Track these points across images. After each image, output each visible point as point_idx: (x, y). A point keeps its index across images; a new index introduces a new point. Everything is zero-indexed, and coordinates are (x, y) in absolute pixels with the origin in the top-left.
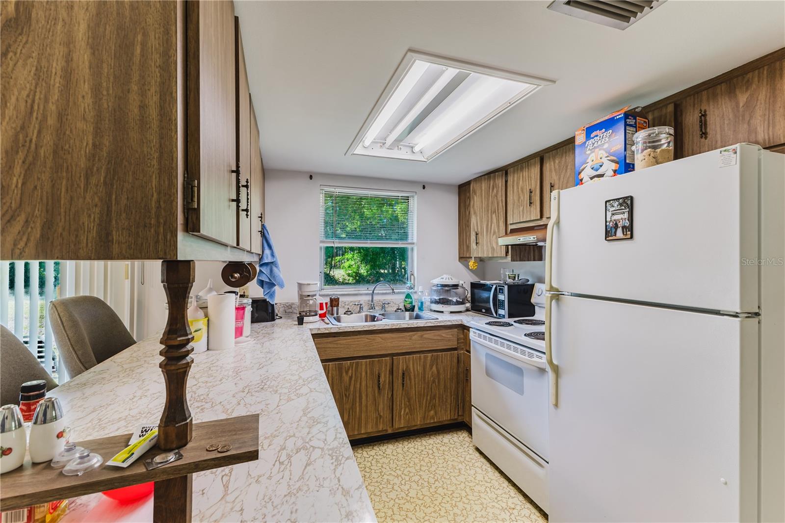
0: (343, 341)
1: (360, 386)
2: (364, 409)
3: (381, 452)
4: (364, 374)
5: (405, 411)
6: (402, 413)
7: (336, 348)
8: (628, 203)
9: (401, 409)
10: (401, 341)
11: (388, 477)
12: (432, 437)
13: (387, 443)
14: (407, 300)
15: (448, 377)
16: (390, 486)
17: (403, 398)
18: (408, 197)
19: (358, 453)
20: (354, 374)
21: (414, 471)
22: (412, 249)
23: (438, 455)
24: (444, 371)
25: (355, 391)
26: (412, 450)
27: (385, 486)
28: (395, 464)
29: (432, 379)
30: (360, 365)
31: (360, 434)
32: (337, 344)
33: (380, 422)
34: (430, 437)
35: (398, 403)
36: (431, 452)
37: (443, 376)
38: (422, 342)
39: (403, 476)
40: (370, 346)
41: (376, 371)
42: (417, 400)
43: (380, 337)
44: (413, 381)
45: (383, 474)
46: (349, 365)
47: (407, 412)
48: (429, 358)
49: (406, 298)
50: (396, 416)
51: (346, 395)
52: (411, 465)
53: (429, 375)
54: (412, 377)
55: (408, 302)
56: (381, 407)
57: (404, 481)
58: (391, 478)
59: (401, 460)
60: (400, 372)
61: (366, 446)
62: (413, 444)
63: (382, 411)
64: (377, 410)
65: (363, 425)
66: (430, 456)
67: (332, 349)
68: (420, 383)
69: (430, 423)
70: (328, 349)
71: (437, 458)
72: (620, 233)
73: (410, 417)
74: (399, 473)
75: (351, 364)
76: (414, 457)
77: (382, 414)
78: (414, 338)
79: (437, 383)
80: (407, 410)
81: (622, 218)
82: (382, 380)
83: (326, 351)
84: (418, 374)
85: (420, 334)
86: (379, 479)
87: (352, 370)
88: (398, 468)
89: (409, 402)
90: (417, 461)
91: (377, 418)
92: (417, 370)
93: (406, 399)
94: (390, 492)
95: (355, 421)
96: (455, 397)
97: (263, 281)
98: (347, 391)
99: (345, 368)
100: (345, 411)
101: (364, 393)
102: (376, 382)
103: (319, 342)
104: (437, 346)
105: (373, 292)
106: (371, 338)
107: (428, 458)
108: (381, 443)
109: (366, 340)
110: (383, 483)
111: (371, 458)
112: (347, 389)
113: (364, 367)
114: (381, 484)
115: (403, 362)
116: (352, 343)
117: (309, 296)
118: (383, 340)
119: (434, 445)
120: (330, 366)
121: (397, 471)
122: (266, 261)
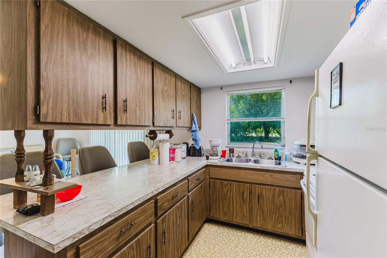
0: (224, 170)
1: (233, 196)
2: (235, 209)
3: (244, 236)
4: (234, 190)
5: (260, 218)
6: (258, 218)
7: (220, 173)
9: (258, 216)
10: (257, 176)
11: (238, 250)
12: (282, 241)
13: (251, 233)
14: (275, 153)
15: (293, 206)
16: (235, 254)
17: (259, 210)
18: (281, 90)
19: (232, 231)
20: (229, 189)
21: (255, 254)
22: (284, 122)
23: (278, 253)
24: (290, 201)
25: (230, 198)
26: (263, 243)
27: (233, 253)
28: (247, 245)
29: (279, 204)
30: (232, 184)
31: (232, 221)
32: (221, 171)
33: (244, 219)
34: (280, 241)
35: (255, 212)
36: (274, 249)
37: (289, 204)
38: (272, 179)
39: (246, 253)
40: (238, 176)
41: (241, 190)
42: (268, 214)
43: (244, 172)
44: (265, 201)
45: (237, 247)
46: (226, 183)
47: (262, 219)
48: (277, 190)
49: (275, 152)
50: (254, 219)
51: (225, 198)
52: (256, 250)
53: (277, 201)
54: (265, 199)
55: (276, 154)
56: (245, 211)
57: (245, 256)
58: (239, 251)
59: (252, 245)
60: (257, 194)
61: (239, 229)
62: (266, 240)
63: (245, 213)
64: (242, 211)
65: (234, 217)
66: (272, 251)
67: (218, 174)
68: (271, 204)
69: (278, 232)
70: (216, 173)
71: (275, 254)
73: (264, 223)
74: (246, 250)
75: (228, 183)
76: (261, 247)
77: (245, 215)
78: (266, 176)
79: (283, 208)
80: (261, 218)
82: (245, 196)
83: (215, 174)
84: (269, 198)
85: (270, 174)
86: (233, 248)
87: (228, 186)
88: (247, 248)
89: (262, 213)
90: (261, 249)
91: (242, 216)
92: (268, 196)
93: (261, 211)
94: (233, 257)
95: (230, 213)
96: (299, 221)
97: (194, 139)
98: (225, 197)
99: (225, 184)
100: (225, 207)
101: (235, 200)
102: (241, 196)
103: (212, 169)
104: (284, 184)
105: (253, 147)
106: (238, 171)
107: (269, 251)
108: (248, 231)
109: (236, 172)
110: (233, 251)
111: (237, 236)
112: (226, 195)
113: (234, 186)
114: (232, 251)
115: (258, 189)
116: (228, 172)
117: (214, 146)
118: (246, 174)
119: (280, 246)
120: (217, 182)
121: (245, 249)
122: (193, 130)
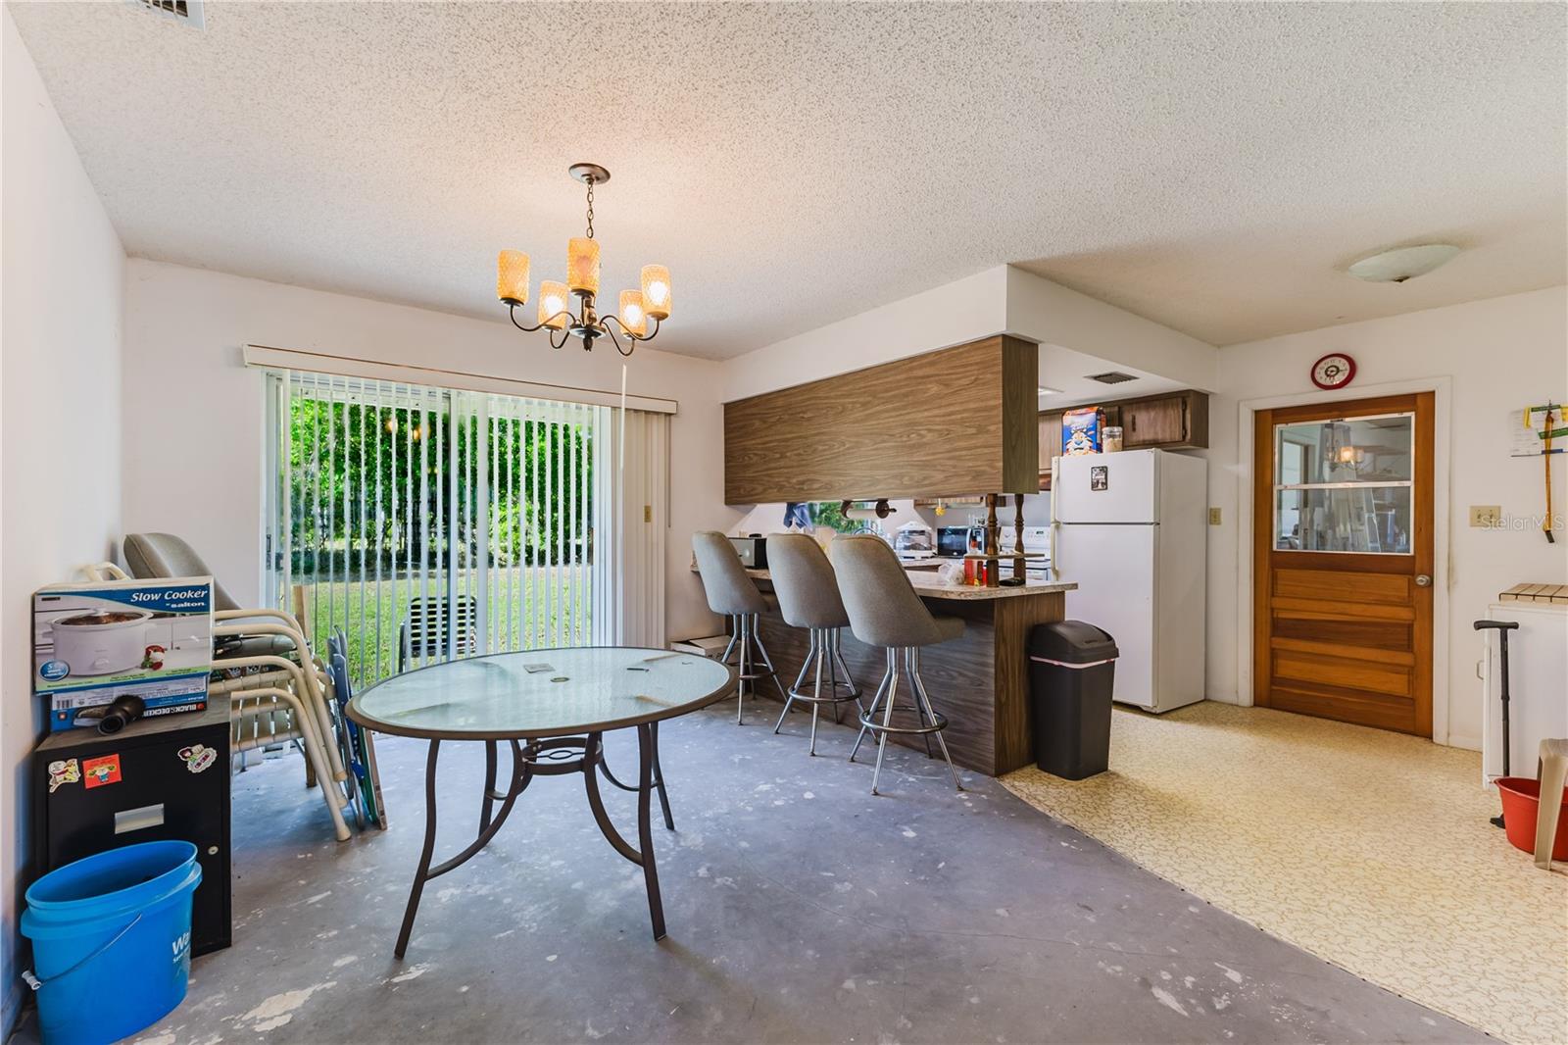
8: (1104, 470)
72: (1100, 486)
81: (1102, 477)
